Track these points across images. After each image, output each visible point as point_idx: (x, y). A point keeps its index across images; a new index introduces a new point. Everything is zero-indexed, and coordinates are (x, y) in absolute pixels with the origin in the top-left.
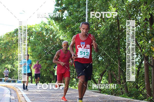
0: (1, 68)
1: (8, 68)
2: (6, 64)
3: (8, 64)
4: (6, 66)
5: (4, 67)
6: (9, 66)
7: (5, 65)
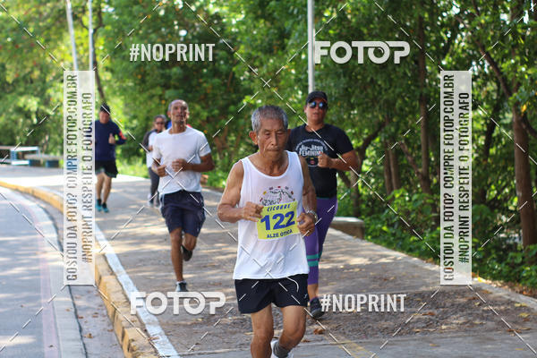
0: (4, 110)
1: (26, 109)
2: (21, 94)
3: (26, 96)
4: (22, 101)
5: (12, 106)
6: (29, 101)
7: (15, 98)
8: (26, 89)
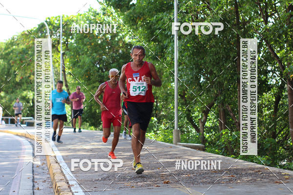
1: (27, 98)
2: (24, 90)
3: (27, 91)
4: (24, 93)
5: (20, 96)
6: (29, 93)
7: (22, 92)
8: (27, 87)
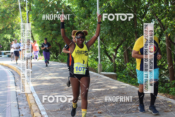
2: (5, 34)
3: (7, 34)
4: (5, 36)
5: (2, 38)
6: (8, 36)
7: (3, 35)
8: (7, 32)
